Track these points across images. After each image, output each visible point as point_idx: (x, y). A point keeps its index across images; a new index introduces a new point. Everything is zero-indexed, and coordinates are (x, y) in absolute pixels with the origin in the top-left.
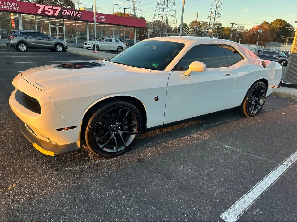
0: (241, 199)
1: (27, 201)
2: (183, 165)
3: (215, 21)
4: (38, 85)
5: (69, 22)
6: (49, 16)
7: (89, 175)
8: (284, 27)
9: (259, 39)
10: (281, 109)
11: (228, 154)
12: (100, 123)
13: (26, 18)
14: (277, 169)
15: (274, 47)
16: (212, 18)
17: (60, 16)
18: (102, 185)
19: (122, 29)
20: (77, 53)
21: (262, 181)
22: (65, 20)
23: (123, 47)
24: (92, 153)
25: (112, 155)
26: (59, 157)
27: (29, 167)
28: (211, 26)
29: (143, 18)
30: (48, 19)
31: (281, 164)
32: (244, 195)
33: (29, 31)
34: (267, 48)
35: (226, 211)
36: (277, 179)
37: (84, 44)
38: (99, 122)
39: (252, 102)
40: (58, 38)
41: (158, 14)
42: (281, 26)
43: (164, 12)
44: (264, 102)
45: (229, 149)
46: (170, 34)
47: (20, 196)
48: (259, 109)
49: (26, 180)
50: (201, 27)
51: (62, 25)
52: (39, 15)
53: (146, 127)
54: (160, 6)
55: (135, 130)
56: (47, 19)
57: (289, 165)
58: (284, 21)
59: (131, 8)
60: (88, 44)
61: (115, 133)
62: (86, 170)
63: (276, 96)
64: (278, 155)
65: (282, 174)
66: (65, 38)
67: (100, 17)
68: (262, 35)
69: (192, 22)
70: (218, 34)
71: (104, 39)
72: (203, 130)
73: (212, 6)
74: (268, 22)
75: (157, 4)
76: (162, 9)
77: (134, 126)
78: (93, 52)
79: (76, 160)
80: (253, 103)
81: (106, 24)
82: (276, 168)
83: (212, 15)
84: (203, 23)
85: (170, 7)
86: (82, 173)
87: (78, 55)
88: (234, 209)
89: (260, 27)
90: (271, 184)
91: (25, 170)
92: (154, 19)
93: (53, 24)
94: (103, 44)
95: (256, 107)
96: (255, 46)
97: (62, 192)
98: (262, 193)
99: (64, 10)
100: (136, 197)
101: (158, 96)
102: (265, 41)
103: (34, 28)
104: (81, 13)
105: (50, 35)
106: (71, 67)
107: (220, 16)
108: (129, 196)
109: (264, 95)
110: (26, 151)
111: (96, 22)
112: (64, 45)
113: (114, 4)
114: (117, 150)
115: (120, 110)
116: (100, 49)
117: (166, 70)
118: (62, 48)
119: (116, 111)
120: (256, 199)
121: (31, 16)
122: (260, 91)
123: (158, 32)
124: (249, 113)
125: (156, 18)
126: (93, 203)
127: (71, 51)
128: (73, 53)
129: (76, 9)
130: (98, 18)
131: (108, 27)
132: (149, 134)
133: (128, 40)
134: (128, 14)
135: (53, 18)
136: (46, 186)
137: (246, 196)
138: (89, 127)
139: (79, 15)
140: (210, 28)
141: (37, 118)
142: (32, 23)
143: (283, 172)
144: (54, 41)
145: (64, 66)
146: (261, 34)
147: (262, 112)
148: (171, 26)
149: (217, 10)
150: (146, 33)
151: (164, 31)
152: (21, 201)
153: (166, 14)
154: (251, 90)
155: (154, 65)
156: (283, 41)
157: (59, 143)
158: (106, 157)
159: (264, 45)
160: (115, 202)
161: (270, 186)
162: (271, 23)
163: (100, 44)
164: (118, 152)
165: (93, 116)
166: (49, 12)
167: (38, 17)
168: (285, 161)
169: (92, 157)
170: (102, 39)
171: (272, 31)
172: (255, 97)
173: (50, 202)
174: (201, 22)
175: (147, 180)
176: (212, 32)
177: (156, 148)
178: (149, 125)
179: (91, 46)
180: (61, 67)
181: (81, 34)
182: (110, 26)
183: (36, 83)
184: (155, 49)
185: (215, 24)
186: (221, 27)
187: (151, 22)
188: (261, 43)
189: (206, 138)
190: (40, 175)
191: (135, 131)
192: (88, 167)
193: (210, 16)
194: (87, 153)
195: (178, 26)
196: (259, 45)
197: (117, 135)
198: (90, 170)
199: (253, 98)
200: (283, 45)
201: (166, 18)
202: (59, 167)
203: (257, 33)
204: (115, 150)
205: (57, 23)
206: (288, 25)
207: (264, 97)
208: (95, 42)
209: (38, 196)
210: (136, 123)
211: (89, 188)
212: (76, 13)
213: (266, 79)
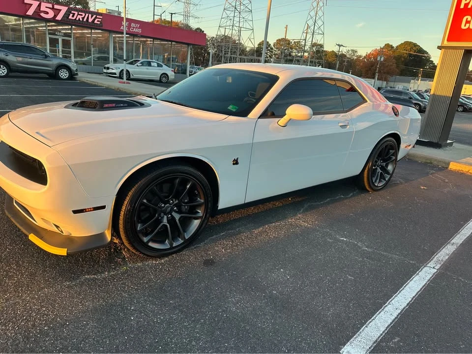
0: (370, 322)
1: (20, 334)
2: (277, 269)
3: (314, 40)
4: (42, 136)
5: (81, 32)
6: (47, 20)
7: (125, 287)
8: (415, 53)
9: (379, 71)
10: (419, 180)
11: (344, 250)
12: (145, 201)
13: (6, 22)
14: (420, 273)
15: (400, 83)
16: (309, 36)
17: (65, 21)
18: (148, 304)
19: (168, 46)
20: (94, 83)
21: (399, 293)
22: (73, 27)
23: (169, 75)
24: (128, 250)
25: (161, 254)
26: (72, 256)
27: (22, 275)
28: (307, 48)
29: (201, 30)
30: (45, 25)
31: (425, 267)
32: (374, 317)
33: (11, 43)
34: (391, 84)
35: (349, 343)
36: (421, 289)
37: (105, 68)
38: (143, 199)
39: (377, 169)
40: (61, 56)
41: (225, 25)
42: (411, 53)
43: (234, 23)
44: (395, 169)
45: (346, 243)
46: (243, 57)
47: (9, 324)
48: (387, 179)
49: (18, 296)
50: (291, 49)
51: (68, 35)
52: (29, 17)
53: (218, 207)
54: (228, 12)
55: (200, 212)
56: (43, 25)
57: (436, 268)
58: (415, 45)
59: (183, 13)
60: (112, 69)
61: (167, 218)
62: (121, 278)
63: (408, 159)
64: (419, 252)
65: (428, 281)
66: (73, 57)
67: (133, 25)
68: (384, 64)
69: (277, 40)
70: (317, 61)
71: (139, 61)
72: (303, 212)
73: (309, 17)
74: (392, 46)
75: (224, 9)
76: (231, 18)
77: (200, 205)
78: (119, 82)
79: (103, 262)
80: (379, 170)
81: (143, 37)
82: (417, 272)
83: (310, 31)
84: (295, 42)
85: (243, 15)
86: (114, 285)
87: (95, 86)
88: (360, 339)
89: (380, 52)
90: (412, 297)
91: (14, 280)
92: (219, 33)
93: (53, 32)
94: (135, 70)
95: (382, 177)
96: (373, 80)
97: (82, 317)
98: (401, 312)
99: (72, 12)
100: (205, 322)
101: (238, 158)
102: (388, 73)
103: (20, 38)
104: (101, 17)
105: (48, 51)
106: (95, 108)
107: (320, 32)
108: (194, 321)
109: (394, 158)
110: (14, 247)
111: (127, 34)
112: (72, 68)
113: (154, 6)
114: (171, 244)
115: (178, 180)
116: (132, 77)
117: (250, 115)
118: (68, 74)
119: (171, 181)
120: (393, 322)
121: (14, 18)
122: (388, 153)
123: (225, 54)
124: (372, 185)
125: (222, 32)
126: (135, 335)
127: (84, 80)
128: (87, 82)
129: (91, 10)
130: (129, 27)
131: (145, 42)
132: (220, 219)
133: (176, 64)
134: (177, 23)
135: (53, 24)
136: (54, 307)
137: (377, 318)
138: (126, 207)
139: (98, 21)
140: (305, 51)
141: (39, 192)
142: (15, 30)
143: (428, 278)
144: (55, 62)
145: (83, 105)
146: (382, 64)
147: (391, 184)
148: (246, 44)
149: (316, 24)
150: (205, 55)
151: (235, 52)
152: (11, 333)
153: (237, 25)
154: (376, 150)
155: (231, 108)
156: (415, 75)
157: (75, 234)
158: (152, 257)
159: (386, 80)
160: (172, 332)
161: (411, 301)
162: (397, 47)
163: (132, 69)
164: (172, 248)
165: (133, 189)
166: (47, 13)
167: (27, 21)
168: (430, 261)
169: (128, 258)
170: (135, 61)
171: (398, 58)
172: (381, 160)
173: (61, 334)
174: (291, 41)
175: (221, 293)
176: (308, 57)
177: (233, 242)
178: (222, 205)
179: (117, 71)
180: (78, 107)
181: (100, 52)
182: (147, 41)
183: (37, 133)
184: (231, 81)
185: (313, 45)
186: (323, 50)
187: (214, 37)
188: (381, 77)
189: (310, 224)
190: (43, 288)
191: (201, 214)
192: (123, 274)
193: (306, 31)
194: (120, 250)
195: (256, 46)
196: (378, 79)
197: (172, 221)
198: (126, 279)
199: (379, 163)
200: (413, 81)
201: (237, 31)
202: (74, 274)
203: (376, 62)
204: (166, 245)
205: (60, 32)
206: (421, 51)
207: (394, 161)
208: (124, 66)
209: (41, 324)
210: (202, 201)
211: (127, 309)
212: (92, 17)
213: (398, 133)
